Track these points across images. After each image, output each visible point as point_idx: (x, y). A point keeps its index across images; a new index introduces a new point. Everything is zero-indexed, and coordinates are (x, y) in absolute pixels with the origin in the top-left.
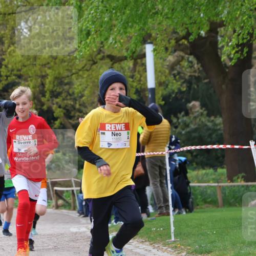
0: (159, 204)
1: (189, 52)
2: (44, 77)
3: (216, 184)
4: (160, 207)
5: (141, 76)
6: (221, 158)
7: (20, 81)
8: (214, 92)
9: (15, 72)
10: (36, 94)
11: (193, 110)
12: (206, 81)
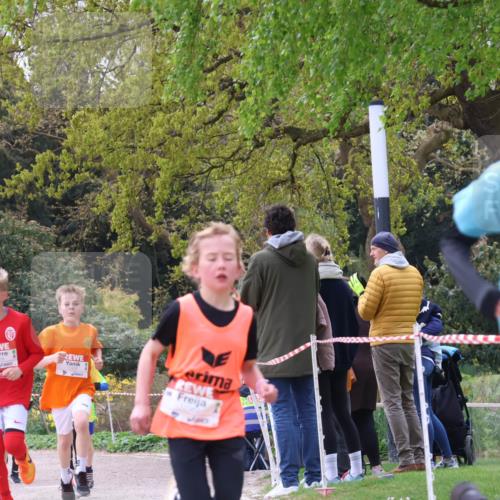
0: (401, 445)
1: (461, 122)
4: (404, 453)
5: (358, 173)
7: (100, 181)
9: (89, 164)
10: (134, 208)
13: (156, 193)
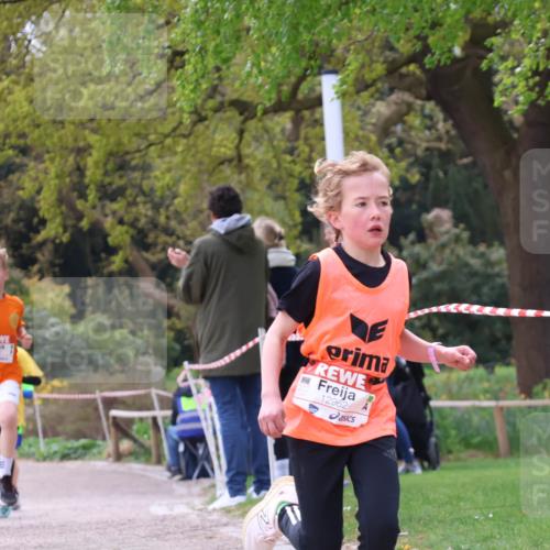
1: (423, 92)
2: (82, 151)
3: (492, 403)
5: (312, 151)
6: (504, 342)
7: (25, 160)
8: (486, 186)
9: (13, 140)
10: (64, 191)
11: (436, 229)
12: (466, 161)
13: (88, 173)
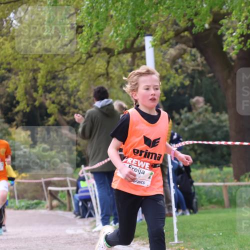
1: (191, 44)
2: (36, 71)
3: (222, 184)
6: (227, 156)
9: (5, 66)
12: (210, 75)
13: (39, 81)
